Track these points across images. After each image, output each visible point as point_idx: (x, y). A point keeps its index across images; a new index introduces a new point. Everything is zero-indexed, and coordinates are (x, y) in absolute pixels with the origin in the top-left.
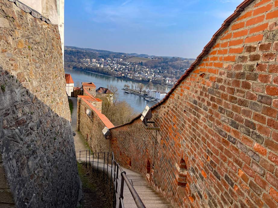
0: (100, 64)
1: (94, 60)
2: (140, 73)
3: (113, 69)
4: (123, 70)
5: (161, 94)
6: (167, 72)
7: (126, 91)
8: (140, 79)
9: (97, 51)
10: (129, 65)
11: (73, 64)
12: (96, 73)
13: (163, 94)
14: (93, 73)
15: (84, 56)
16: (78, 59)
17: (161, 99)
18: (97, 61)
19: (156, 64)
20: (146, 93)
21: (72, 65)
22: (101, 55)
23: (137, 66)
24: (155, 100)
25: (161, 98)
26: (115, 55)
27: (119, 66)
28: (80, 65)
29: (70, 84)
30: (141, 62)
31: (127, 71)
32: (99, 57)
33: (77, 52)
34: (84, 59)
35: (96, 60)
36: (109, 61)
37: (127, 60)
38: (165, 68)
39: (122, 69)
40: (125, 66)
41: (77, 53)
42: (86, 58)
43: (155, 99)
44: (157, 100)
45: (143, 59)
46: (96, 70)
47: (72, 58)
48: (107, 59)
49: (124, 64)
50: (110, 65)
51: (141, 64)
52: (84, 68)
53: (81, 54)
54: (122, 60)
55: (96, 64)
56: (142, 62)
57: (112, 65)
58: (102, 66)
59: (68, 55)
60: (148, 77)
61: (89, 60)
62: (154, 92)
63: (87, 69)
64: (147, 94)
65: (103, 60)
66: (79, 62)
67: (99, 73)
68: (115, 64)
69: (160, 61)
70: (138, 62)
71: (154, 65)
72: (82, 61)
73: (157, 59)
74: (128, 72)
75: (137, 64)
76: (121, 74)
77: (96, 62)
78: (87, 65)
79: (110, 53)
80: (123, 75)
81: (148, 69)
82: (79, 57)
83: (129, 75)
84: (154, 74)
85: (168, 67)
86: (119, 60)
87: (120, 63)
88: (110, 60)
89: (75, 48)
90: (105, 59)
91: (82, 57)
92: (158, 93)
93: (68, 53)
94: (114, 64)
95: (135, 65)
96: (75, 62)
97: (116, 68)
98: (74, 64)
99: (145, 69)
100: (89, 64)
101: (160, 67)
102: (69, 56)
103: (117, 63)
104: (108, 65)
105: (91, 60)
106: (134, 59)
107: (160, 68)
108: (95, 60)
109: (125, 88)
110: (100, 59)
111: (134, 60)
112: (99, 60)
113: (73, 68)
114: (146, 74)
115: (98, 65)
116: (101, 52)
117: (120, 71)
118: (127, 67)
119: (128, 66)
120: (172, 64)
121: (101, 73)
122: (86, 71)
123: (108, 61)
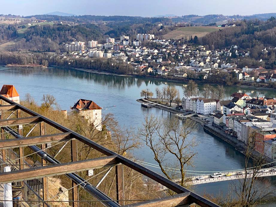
0: (106, 52)
1: (94, 43)
2: (188, 63)
3: (132, 60)
4: (152, 58)
5: (205, 104)
6: (250, 54)
7: (143, 103)
8: (184, 76)
9: (105, 18)
10: (167, 46)
11: (49, 57)
12: (96, 72)
13: (209, 103)
14: (89, 71)
15: (73, 35)
16: (60, 44)
17: (205, 114)
18: (100, 45)
19: (227, 38)
20: (180, 104)
21: (45, 59)
22: (112, 29)
23: (184, 47)
24: (194, 116)
25: (205, 111)
26: (141, 25)
27: (146, 51)
28: (63, 57)
29: (13, 98)
30: (193, 37)
31: (161, 60)
32: (106, 34)
33: (58, 29)
34: (73, 43)
35: (98, 43)
36: (124, 42)
37: (164, 36)
38: (248, 47)
39: (150, 58)
40: (159, 50)
41: (57, 32)
42: (78, 40)
43: (194, 114)
44: (199, 116)
45: (201, 31)
46: (94, 65)
47: (47, 42)
48: (122, 38)
49: (157, 46)
50: (125, 52)
51: (195, 42)
52: (71, 62)
53: (67, 32)
54: (153, 36)
55: (96, 53)
56: (196, 37)
57: (130, 51)
58: (109, 55)
59: (38, 37)
60: (204, 70)
61: (83, 43)
62: (193, 99)
63: (76, 64)
64: (181, 107)
65: (113, 40)
66: (63, 50)
67: (101, 71)
68: (138, 47)
69: (239, 29)
70: (188, 39)
71: (223, 41)
72: (68, 47)
73: (234, 25)
74: (163, 62)
75: (185, 43)
76: (146, 68)
77: (98, 47)
78: (77, 57)
79: (133, 20)
80: (150, 70)
81: (208, 52)
82: (63, 38)
83: (163, 68)
84: (219, 61)
85: (252, 42)
86: (147, 37)
87: (148, 43)
88: (127, 40)
89: (56, 18)
90: (117, 39)
91: (70, 38)
92: (200, 101)
93: (39, 32)
94: (134, 48)
95: (181, 45)
96: (53, 51)
97: (138, 57)
98: (52, 54)
99: (201, 53)
100: (83, 52)
101: (235, 44)
102: (42, 39)
103: (142, 45)
104: (123, 51)
105: (87, 44)
106: (181, 32)
107: (236, 47)
108: (96, 42)
109: (143, 98)
110: (107, 39)
111: (179, 35)
112: (103, 42)
113: (49, 65)
114: (202, 64)
115: (101, 54)
116: (113, 21)
117: (147, 61)
118: (162, 52)
119: (164, 50)
120: (263, 35)
121: (105, 71)
122: (76, 69)
123: (122, 43)
